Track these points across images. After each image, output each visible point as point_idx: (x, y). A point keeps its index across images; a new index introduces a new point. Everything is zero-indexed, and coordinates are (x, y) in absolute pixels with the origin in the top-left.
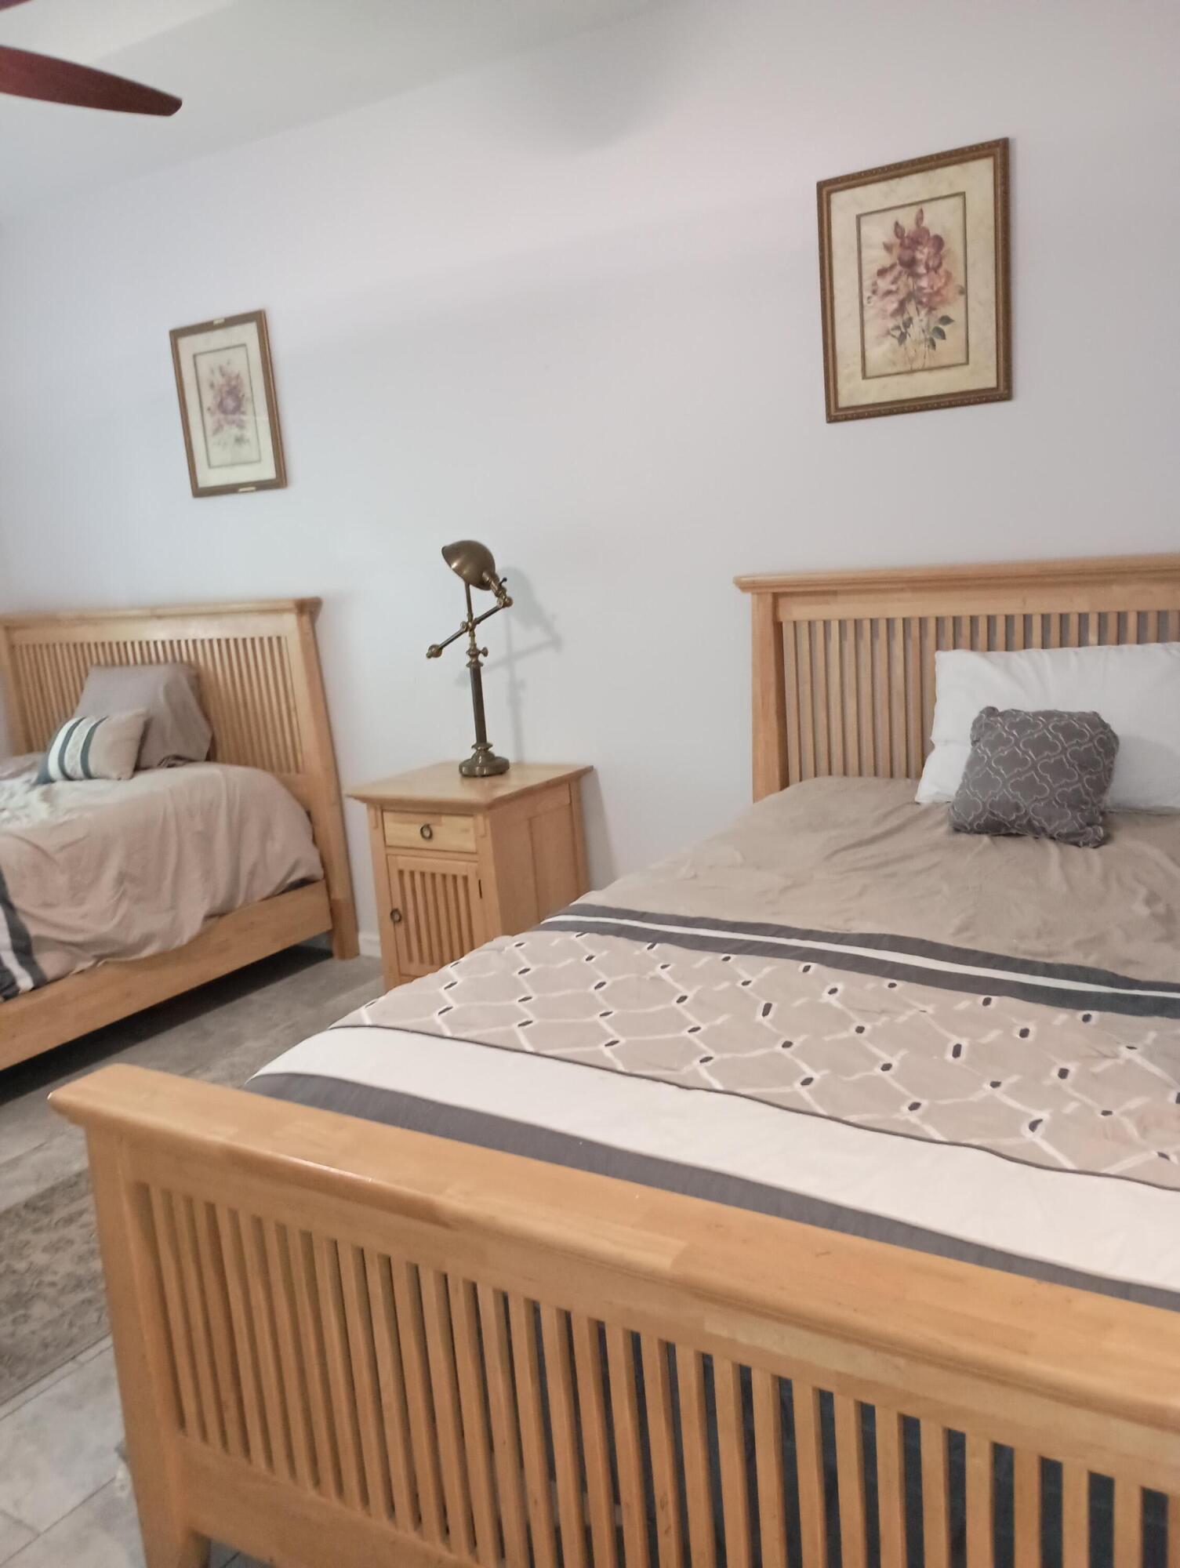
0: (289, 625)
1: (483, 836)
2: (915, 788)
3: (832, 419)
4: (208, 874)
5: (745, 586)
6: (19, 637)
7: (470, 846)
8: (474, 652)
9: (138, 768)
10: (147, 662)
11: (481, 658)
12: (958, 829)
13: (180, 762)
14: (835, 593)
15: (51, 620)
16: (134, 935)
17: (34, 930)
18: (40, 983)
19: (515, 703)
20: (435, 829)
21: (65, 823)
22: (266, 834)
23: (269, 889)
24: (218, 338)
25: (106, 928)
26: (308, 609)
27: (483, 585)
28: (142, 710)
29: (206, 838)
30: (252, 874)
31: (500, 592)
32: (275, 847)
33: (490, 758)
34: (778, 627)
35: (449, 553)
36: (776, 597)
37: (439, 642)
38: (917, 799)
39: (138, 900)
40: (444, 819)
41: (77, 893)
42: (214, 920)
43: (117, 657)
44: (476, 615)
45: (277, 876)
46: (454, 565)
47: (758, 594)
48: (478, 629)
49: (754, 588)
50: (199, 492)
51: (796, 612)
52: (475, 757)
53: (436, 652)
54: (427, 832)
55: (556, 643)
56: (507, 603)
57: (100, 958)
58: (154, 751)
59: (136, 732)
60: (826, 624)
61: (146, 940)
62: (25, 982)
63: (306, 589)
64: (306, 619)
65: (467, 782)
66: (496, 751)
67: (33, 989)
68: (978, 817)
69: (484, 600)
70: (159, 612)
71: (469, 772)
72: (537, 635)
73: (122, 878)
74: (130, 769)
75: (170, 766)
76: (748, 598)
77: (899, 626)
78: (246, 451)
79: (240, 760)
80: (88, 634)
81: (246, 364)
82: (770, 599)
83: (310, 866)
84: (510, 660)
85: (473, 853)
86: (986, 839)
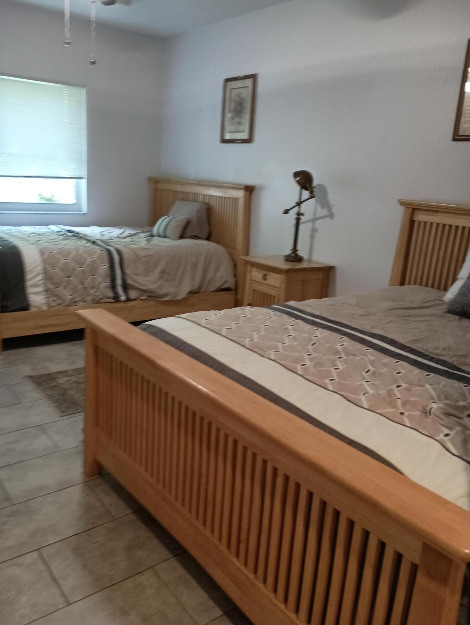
0: (240, 194)
1: (283, 282)
2: (444, 295)
3: (454, 140)
4: (193, 278)
5: (403, 203)
6: (160, 186)
7: (278, 285)
8: (299, 214)
9: (182, 237)
10: (195, 201)
11: (301, 217)
12: (449, 312)
13: (196, 238)
14: (437, 212)
15: (169, 181)
16: (162, 292)
17: (130, 281)
18: (128, 300)
19: (312, 237)
20: (269, 277)
21: (148, 248)
22: (217, 269)
23: (213, 289)
24: (239, 84)
25: (153, 287)
26: (250, 190)
27: (306, 189)
28: (187, 217)
29: (195, 265)
30: (209, 281)
31: (312, 192)
32: (219, 274)
33: (296, 255)
34: (412, 223)
35: (296, 174)
36: (414, 210)
37: (288, 208)
38: (443, 299)
39: (167, 280)
40: (272, 274)
41: (147, 273)
42: (191, 295)
43: (186, 198)
44: (303, 199)
45: (217, 284)
46: (298, 179)
47: (406, 207)
48: (303, 205)
49: (405, 204)
50: (224, 141)
51: (420, 217)
52: (291, 253)
53: (286, 212)
54: (265, 277)
55: (331, 216)
56: (312, 197)
57: (150, 297)
58: (189, 232)
59: (183, 224)
60: (432, 224)
61: (166, 295)
62: (123, 298)
63: (250, 182)
64: (248, 193)
65: (286, 263)
66: (300, 253)
67: (126, 301)
68: (457, 308)
69: (306, 194)
70: (202, 183)
71: (288, 259)
72: (325, 212)
73: (163, 272)
74: (178, 236)
75: (193, 239)
76: (402, 208)
77: (460, 229)
78: (241, 128)
79: (218, 242)
80: (179, 188)
81: (247, 94)
82: (410, 210)
83: (231, 283)
84: (314, 220)
85: (278, 288)
86: (458, 317)
